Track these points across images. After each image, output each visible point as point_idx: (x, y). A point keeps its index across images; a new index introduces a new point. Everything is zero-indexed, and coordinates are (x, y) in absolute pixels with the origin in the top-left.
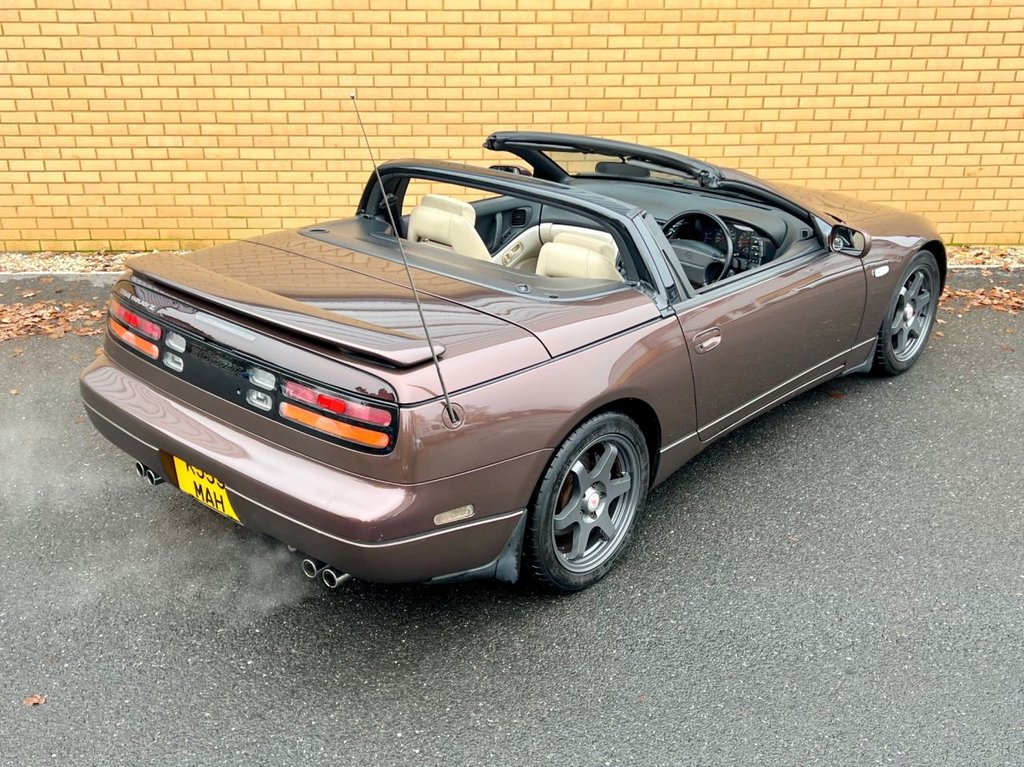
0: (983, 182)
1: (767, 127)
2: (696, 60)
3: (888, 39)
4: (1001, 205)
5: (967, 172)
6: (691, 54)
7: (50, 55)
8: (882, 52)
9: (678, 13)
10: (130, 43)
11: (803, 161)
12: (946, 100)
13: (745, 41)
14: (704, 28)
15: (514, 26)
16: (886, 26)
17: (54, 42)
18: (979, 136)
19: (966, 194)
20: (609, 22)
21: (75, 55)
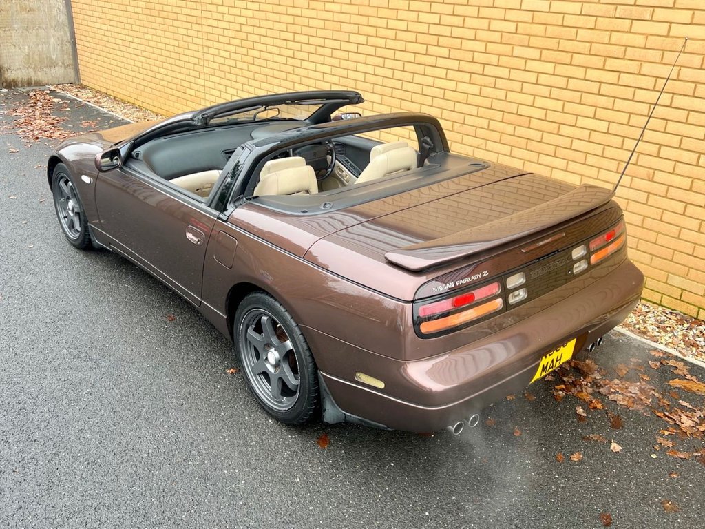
1: (659, 176)
2: (599, 94)
6: (594, 87)
9: (588, 45)
11: (695, 224)
14: (611, 64)
15: (460, 40)
20: (529, 47)
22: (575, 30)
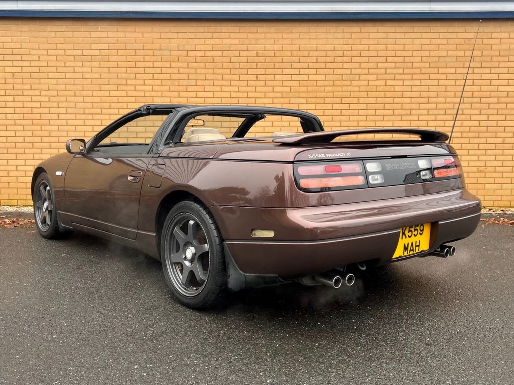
0: (488, 175)
2: (341, 115)
3: (433, 106)
4: (499, 186)
5: (479, 170)
6: (338, 112)
7: (35, 111)
8: (431, 112)
9: (332, 93)
10: (73, 105)
12: (465, 135)
13: (364, 106)
14: (344, 100)
16: (431, 100)
17: (38, 105)
18: (483, 152)
19: (480, 181)
20: (299, 98)
21: (46, 111)
22: (323, 87)
